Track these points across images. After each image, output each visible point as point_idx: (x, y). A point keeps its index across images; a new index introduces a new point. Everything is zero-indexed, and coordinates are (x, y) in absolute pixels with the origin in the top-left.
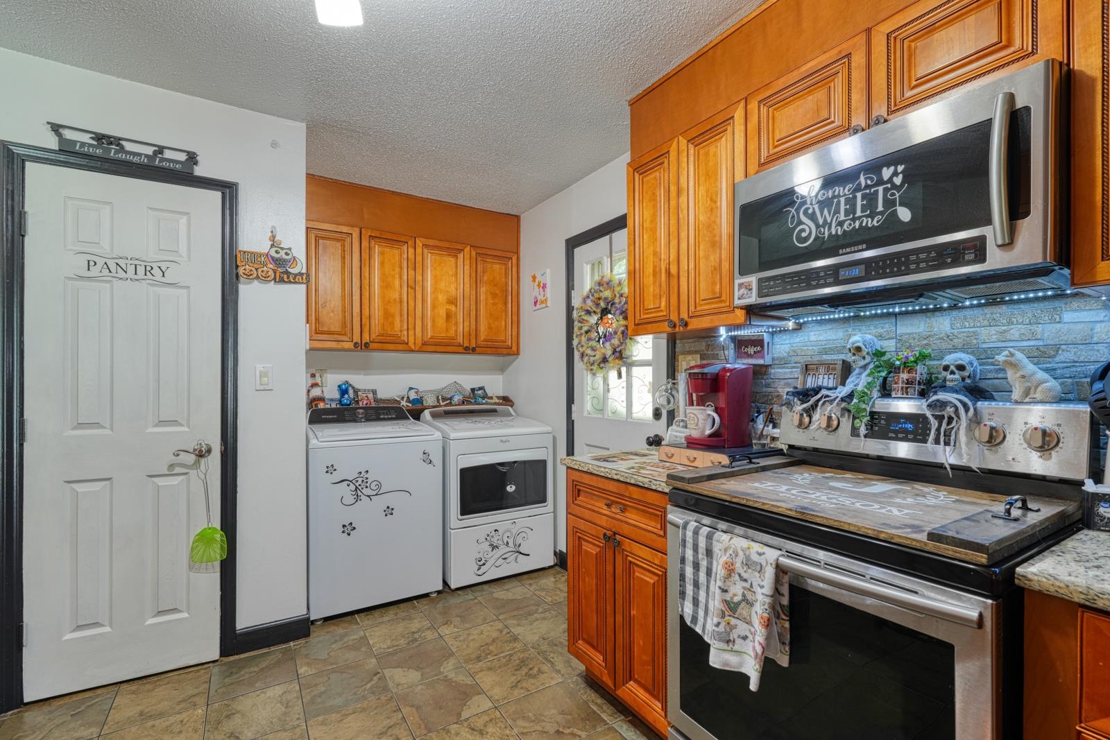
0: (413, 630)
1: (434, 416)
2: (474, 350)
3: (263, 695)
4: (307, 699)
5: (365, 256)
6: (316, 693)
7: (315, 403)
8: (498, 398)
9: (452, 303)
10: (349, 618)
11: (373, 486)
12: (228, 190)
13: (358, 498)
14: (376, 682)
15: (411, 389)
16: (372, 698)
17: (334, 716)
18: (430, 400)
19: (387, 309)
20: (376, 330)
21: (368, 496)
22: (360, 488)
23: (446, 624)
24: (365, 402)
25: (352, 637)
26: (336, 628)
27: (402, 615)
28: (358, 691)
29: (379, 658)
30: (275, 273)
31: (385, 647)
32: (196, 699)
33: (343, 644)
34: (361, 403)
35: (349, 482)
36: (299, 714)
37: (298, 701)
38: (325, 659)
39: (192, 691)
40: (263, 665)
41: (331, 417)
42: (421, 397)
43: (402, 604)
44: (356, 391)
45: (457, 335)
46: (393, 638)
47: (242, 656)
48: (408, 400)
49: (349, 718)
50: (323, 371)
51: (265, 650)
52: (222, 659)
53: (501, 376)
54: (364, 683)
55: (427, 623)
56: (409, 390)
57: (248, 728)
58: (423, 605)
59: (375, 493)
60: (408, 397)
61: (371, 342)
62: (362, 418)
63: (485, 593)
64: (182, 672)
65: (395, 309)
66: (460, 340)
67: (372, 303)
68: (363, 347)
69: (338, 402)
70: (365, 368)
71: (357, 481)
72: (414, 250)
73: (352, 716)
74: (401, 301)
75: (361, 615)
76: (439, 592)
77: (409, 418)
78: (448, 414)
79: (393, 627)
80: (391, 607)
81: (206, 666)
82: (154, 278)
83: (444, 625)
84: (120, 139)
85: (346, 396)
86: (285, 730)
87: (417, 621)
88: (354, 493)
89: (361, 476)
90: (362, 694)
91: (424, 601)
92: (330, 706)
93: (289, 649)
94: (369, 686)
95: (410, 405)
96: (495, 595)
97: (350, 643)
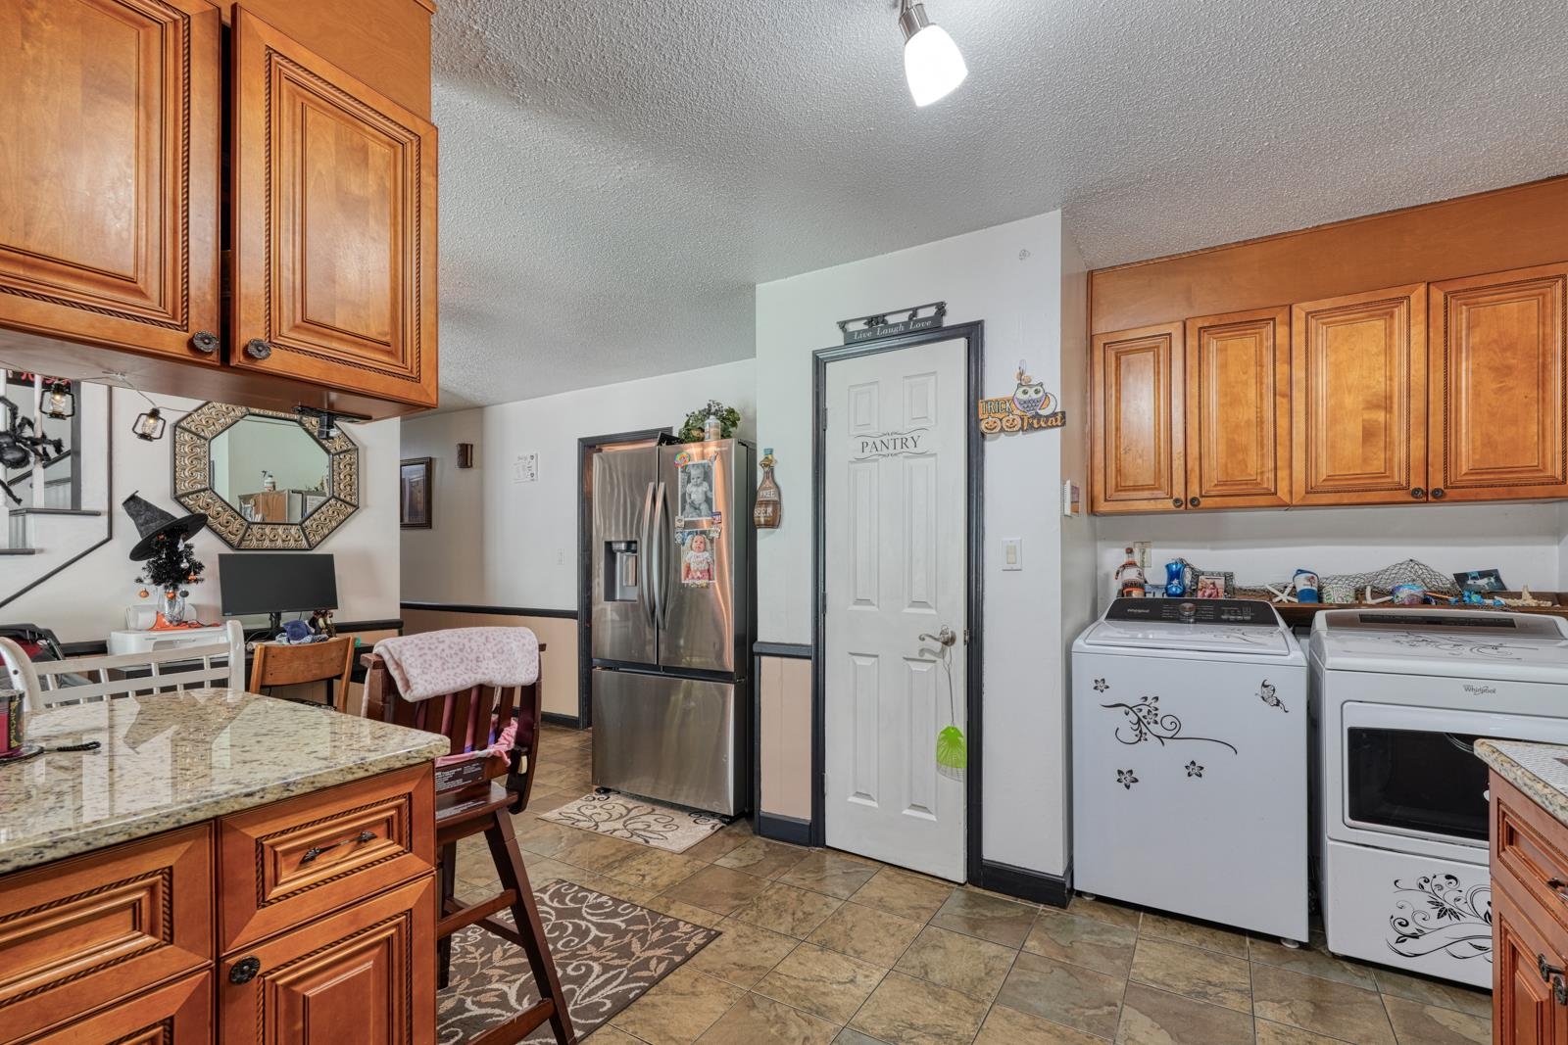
0: (1210, 979)
1: (1332, 622)
2: (1438, 496)
3: (976, 946)
4: (1013, 979)
5: (1192, 361)
6: (1026, 978)
7: (1127, 590)
8: (1535, 595)
9: (1377, 407)
10: (1129, 912)
11: (1167, 722)
12: (973, 333)
13: (1141, 737)
14: (1104, 1015)
15: (1300, 572)
16: (1083, 1030)
17: (1024, 1019)
18: (1335, 594)
19: (1234, 440)
20: (1214, 473)
21: (1159, 737)
22: (1145, 721)
23: (1279, 1002)
24: (1208, 592)
25: (1116, 939)
26: (1103, 915)
27: (1212, 948)
28: (1073, 1009)
29: (1130, 986)
30: (1022, 420)
31: (1151, 977)
32: (923, 912)
33: (1098, 941)
34: (1200, 594)
35: (1127, 709)
36: (993, 990)
37: (1001, 975)
38: (1063, 946)
39: (925, 903)
40: (999, 913)
41: (1140, 611)
42: (1320, 588)
43: (1222, 933)
44: (1196, 575)
45: (1392, 469)
46: (1171, 972)
47: (987, 893)
48: (1293, 593)
49: (1039, 1034)
50: (1144, 544)
51: (1010, 899)
52: (968, 885)
53: (1556, 548)
54: (1087, 1005)
55: (1244, 982)
56: (1297, 574)
57: (941, 970)
58: (1260, 953)
59: (1170, 734)
60: (1294, 587)
61: (1203, 496)
62: (1189, 616)
63: (1406, 994)
64: (930, 879)
65: (1249, 438)
66: (1399, 476)
67: (1204, 433)
68: (1189, 506)
69: (1164, 591)
70: (1215, 538)
71: (1141, 710)
72: (1287, 329)
73: (1043, 1034)
74: (1260, 422)
75: (1148, 915)
76: (1302, 945)
77: (1275, 623)
78: (1369, 622)
79: (1182, 956)
80: (1202, 928)
81: (951, 885)
82: (908, 450)
83: (1272, 1001)
84: (884, 316)
85: (1176, 582)
86: (968, 997)
87: (1229, 970)
88: (1136, 727)
89: (1147, 703)
90: (1075, 1017)
91: (1264, 946)
92: (1030, 1005)
93: (1033, 912)
94: (1091, 1012)
95: (1296, 600)
96: (1430, 1010)
97: (1108, 944)
